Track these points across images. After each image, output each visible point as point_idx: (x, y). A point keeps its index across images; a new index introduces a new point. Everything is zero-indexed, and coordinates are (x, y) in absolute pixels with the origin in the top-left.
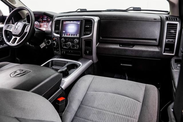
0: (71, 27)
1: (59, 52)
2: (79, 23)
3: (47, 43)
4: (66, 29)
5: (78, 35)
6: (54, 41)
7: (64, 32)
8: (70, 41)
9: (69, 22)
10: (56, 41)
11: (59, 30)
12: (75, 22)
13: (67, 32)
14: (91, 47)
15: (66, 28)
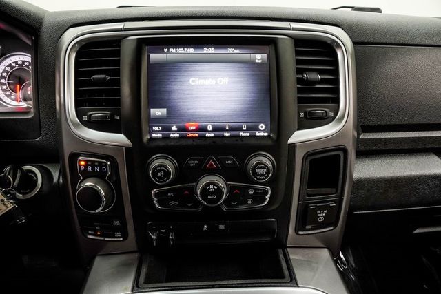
0: (210, 82)
1: (125, 236)
2: (259, 58)
3: (18, 189)
4: (175, 96)
5: (262, 126)
6: (87, 175)
7: (158, 112)
8: (212, 171)
9: (191, 50)
10: (100, 176)
11: (118, 102)
12: (230, 50)
13: (181, 116)
14: (336, 186)
15: (170, 92)
